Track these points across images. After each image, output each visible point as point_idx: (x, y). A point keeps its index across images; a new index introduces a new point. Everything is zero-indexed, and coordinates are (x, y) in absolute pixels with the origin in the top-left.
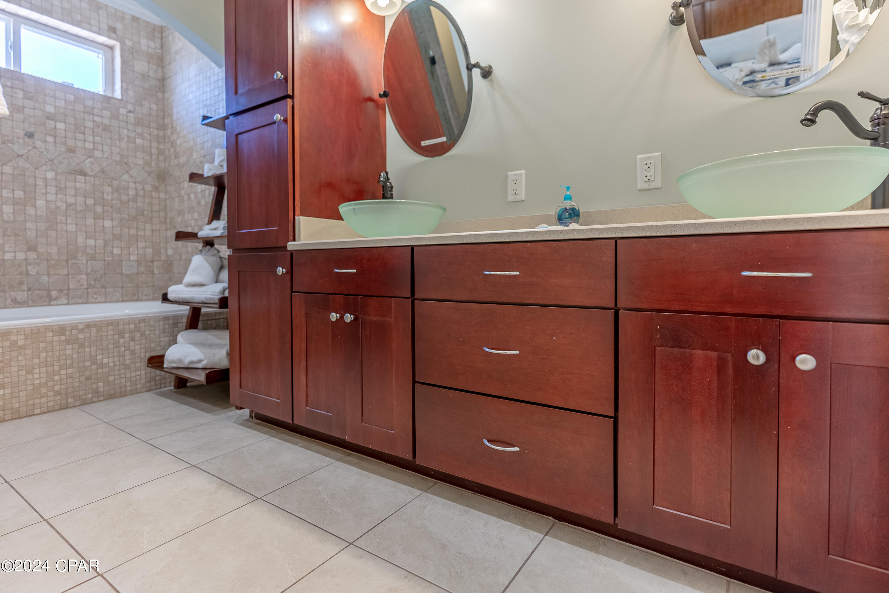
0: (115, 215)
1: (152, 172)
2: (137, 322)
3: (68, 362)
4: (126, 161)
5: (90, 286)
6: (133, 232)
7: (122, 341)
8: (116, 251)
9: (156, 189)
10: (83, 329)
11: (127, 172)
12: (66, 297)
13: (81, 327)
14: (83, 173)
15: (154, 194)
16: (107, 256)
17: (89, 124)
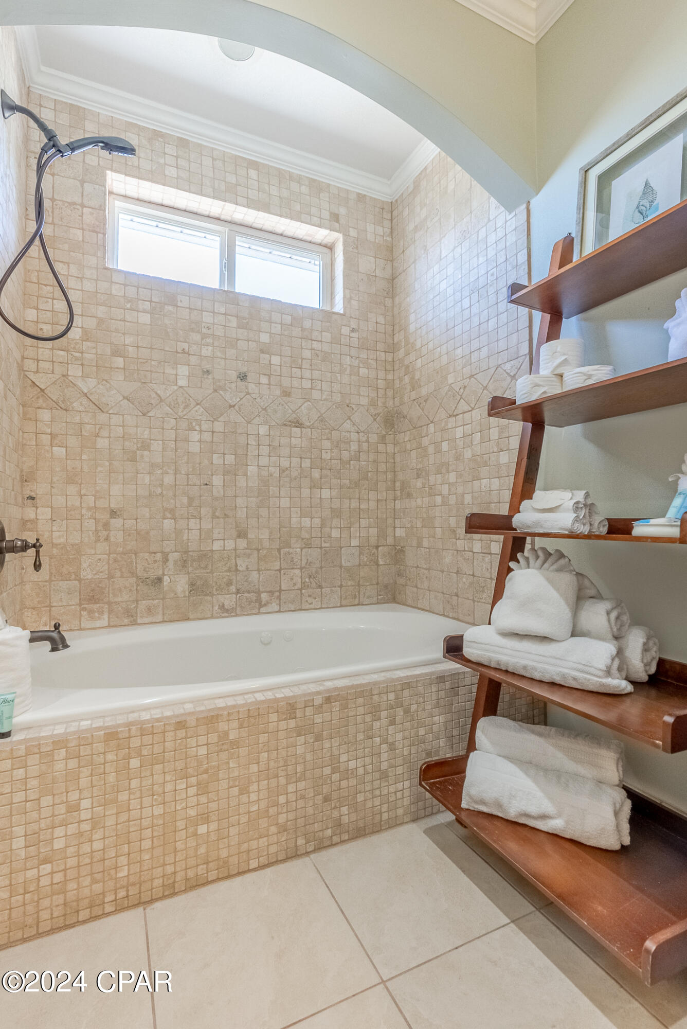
0: (335, 481)
1: (379, 414)
3: (300, 768)
4: (348, 402)
5: (304, 586)
6: (355, 504)
8: (335, 534)
9: (383, 439)
10: (321, 706)
11: (349, 418)
12: (278, 602)
14: (299, 424)
15: (381, 447)
16: (325, 542)
17: (307, 354)
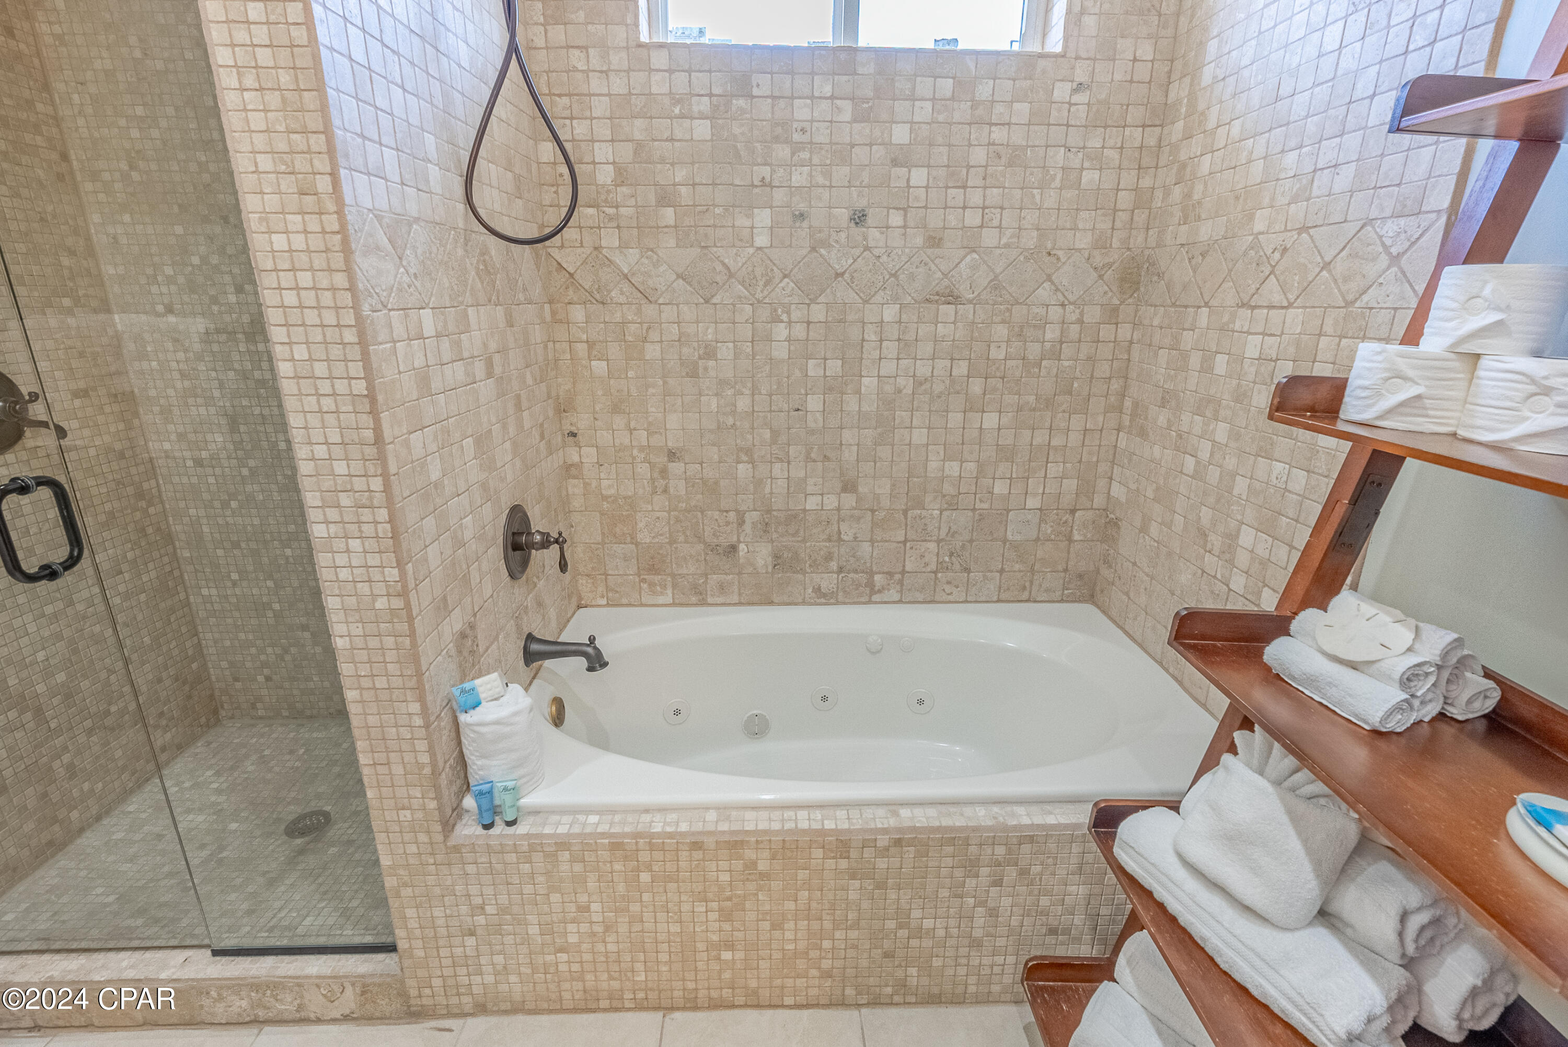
0: (1010, 399)
1: (1110, 265)
2: (1015, 841)
4: (1049, 245)
5: (942, 567)
6: (1041, 438)
7: (971, 883)
8: (1000, 488)
9: (1112, 315)
10: (887, 849)
11: (1049, 278)
12: (898, 587)
13: (883, 841)
14: (952, 298)
15: (1106, 332)
16: (981, 501)
17: (979, 155)
